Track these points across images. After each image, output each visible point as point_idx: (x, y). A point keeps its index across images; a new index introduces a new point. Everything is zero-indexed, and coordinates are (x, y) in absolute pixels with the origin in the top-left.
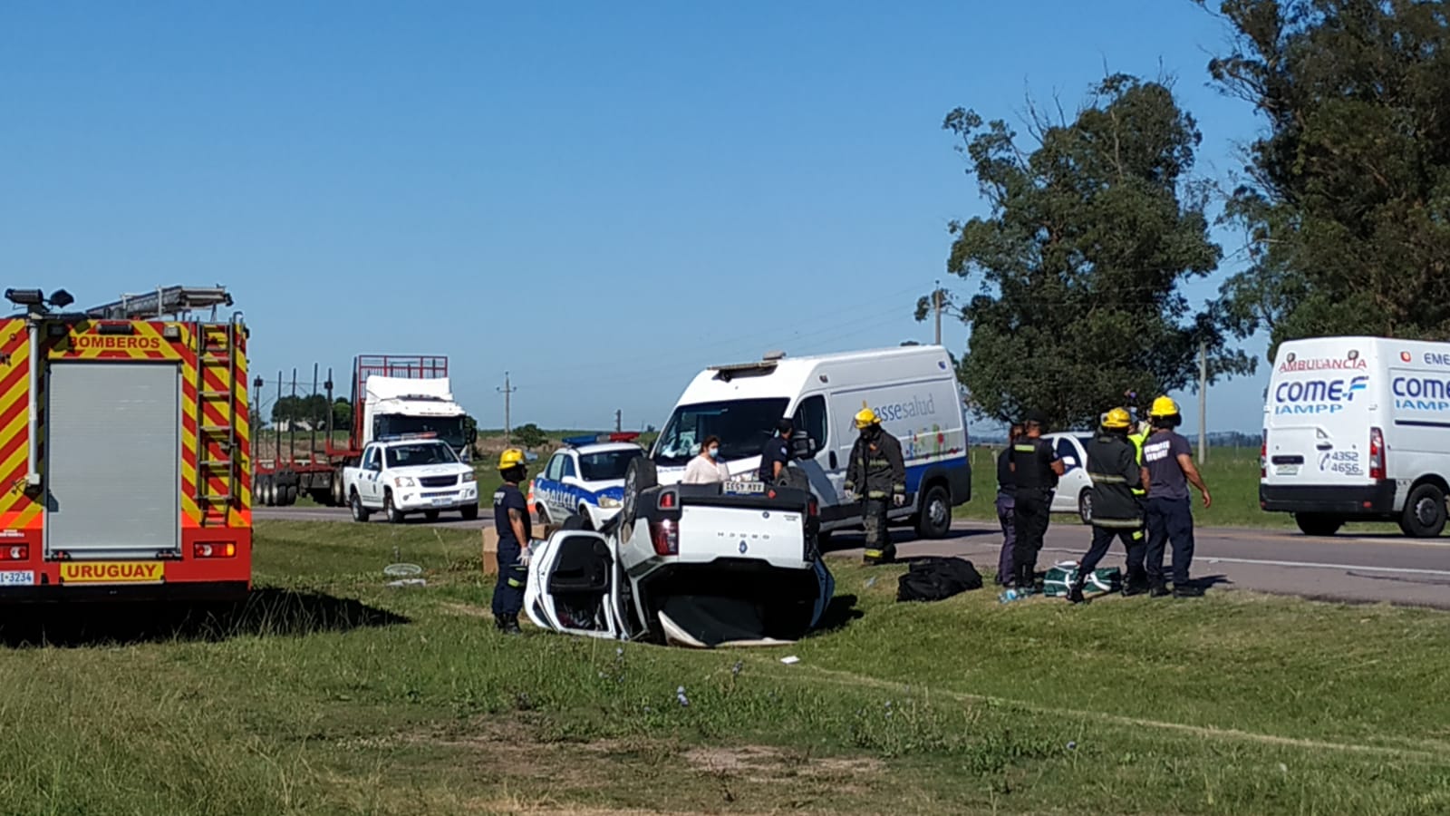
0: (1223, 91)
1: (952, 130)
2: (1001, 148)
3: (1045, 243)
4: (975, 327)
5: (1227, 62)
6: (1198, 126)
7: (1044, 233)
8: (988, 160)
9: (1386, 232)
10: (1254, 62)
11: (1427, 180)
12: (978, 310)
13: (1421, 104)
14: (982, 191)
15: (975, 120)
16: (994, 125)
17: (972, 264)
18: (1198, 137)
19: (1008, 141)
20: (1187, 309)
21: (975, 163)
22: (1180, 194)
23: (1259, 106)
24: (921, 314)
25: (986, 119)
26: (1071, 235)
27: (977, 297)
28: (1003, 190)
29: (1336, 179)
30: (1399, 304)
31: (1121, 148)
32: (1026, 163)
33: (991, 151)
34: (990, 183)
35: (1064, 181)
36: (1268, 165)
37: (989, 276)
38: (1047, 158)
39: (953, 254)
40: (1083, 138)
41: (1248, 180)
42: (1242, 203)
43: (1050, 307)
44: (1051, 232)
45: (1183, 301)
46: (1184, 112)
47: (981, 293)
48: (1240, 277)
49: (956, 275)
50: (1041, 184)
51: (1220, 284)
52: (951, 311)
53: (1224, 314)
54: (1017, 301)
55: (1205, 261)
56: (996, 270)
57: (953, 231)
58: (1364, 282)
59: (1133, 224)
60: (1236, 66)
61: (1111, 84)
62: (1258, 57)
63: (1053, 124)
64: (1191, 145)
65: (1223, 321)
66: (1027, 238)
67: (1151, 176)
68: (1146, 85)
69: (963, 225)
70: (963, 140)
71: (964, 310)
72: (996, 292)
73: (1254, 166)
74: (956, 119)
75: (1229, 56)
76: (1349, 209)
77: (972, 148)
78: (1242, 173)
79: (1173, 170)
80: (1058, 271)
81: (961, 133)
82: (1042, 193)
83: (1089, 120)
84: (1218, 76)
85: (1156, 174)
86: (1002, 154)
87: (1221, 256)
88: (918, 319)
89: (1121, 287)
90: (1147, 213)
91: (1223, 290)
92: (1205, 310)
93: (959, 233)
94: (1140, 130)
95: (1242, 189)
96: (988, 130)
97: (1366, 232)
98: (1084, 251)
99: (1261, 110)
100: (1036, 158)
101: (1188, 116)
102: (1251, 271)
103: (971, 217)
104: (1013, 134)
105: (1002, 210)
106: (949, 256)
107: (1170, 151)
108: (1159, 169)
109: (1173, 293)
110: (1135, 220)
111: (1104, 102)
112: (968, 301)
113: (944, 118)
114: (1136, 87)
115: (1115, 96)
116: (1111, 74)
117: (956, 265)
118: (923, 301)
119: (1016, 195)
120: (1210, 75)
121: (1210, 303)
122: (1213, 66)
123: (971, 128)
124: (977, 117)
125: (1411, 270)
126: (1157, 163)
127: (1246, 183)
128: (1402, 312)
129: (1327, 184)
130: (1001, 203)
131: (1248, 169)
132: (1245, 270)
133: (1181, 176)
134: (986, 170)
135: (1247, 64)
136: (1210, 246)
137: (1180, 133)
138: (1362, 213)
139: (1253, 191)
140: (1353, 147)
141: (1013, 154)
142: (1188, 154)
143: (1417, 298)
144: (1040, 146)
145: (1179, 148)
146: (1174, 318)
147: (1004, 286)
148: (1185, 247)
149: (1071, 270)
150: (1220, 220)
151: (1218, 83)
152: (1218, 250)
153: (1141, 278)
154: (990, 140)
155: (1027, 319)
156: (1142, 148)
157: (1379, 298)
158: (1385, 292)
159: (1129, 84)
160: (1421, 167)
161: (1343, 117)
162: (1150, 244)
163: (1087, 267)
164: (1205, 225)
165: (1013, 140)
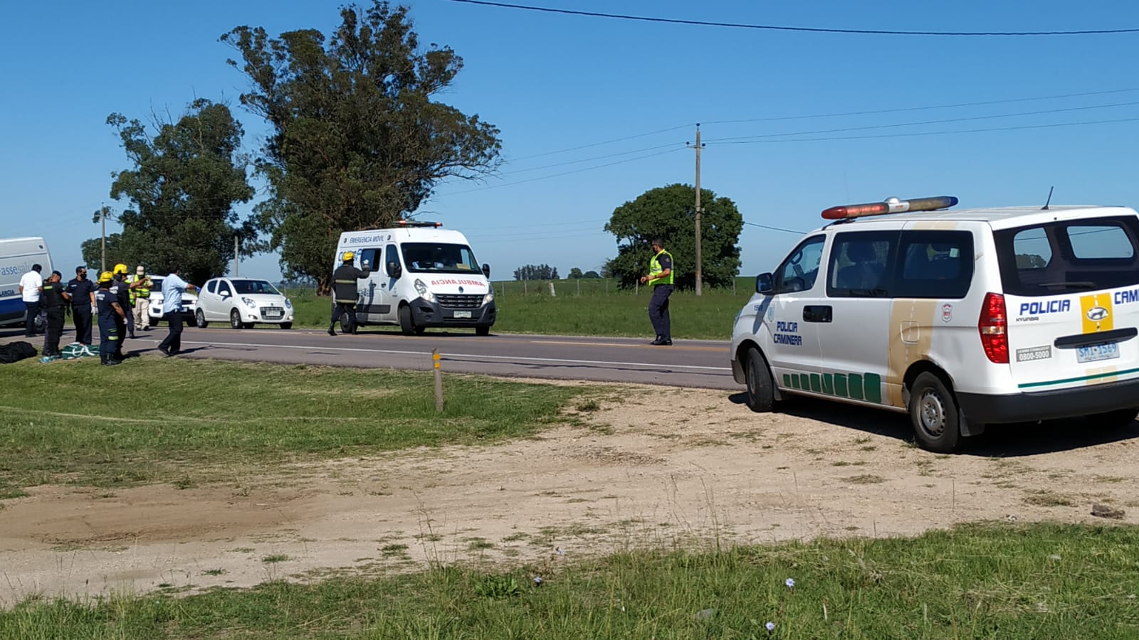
0: (247, 110)
1: (110, 125)
2: (138, 134)
3: (162, 184)
4: (125, 227)
5: (248, 96)
6: (242, 127)
7: (162, 179)
8: (131, 140)
9: (328, 183)
10: (262, 96)
11: (346, 159)
12: (127, 218)
13: (343, 121)
14: (129, 156)
15: (123, 120)
16: (132, 122)
17: (123, 195)
18: (243, 132)
19: (142, 131)
20: (238, 219)
21: (124, 141)
22: (234, 160)
23: (267, 118)
24: (96, 220)
25: (129, 118)
26: (177, 180)
27: (126, 211)
28: (140, 156)
29: (304, 157)
30: (335, 219)
31: (203, 137)
32: (152, 142)
33: (133, 136)
34: (132, 152)
35: (172, 151)
36: (272, 147)
37: (133, 200)
38: (162, 141)
39: (113, 188)
40: (183, 131)
41: (261, 155)
42: (261, 166)
43: (166, 217)
44: (165, 178)
45: (236, 215)
46: (235, 121)
47: (128, 209)
48: (263, 204)
49: (114, 200)
50: (160, 153)
51: (252, 208)
52: (112, 218)
53: (257, 222)
54: (147, 214)
55: (246, 195)
56: (137, 198)
57: (113, 177)
58: (318, 207)
59: (208, 176)
60: (253, 98)
61: (198, 103)
62: (264, 94)
63: (165, 123)
64: (239, 136)
65: (256, 225)
66: (152, 182)
67: (218, 151)
68: (216, 105)
69: (118, 173)
70: (117, 129)
71: (119, 218)
72: (137, 209)
73: (265, 148)
74: (111, 120)
75: (250, 93)
76: (309, 171)
77: (122, 134)
78: (259, 152)
79: (230, 148)
80: (170, 198)
81: (116, 126)
82: (159, 158)
83: (185, 123)
84: (244, 103)
85: (221, 150)
86: (139, 137)
87: (254, 193)
88: (95, 222)
89: (203, 207)
90: (215, 171)
91: (254, 210)
92: (248, 220)
93: (117, 177)
94: (212, 128)
95: (259, 160)
96: (130, 125)
97: (318, 183)
98: (184, 188)
99: (268, 121)
100: (157, 141)
101: (238, 122)
102: (270, 201)
103: (123, 170)
104: (144, 127)
105: (140, 166)
106: (111, 190)
107: (229, 138)
108: (222, 148)
109: (231, 211)
110: (209, 173)
111: (195, 112)
112: (122, 213)
113: (106, 119)
114: (211, 105)
115: (200, 110)
116: (198, 98)
117: (115, 195)
118: (97, 213)
119: (145, 160)
120: (240, 102)
121: (250, 217)
122: (242, 97)
123: (121, 124)
124: (124, 118)
125: (339, 203)
126: (222, 145)
127: (261, 157)
128: (336, 223)
129: (299, 159)
130: (139, 162)
131: (261, 150)
132: (266, 200)
133: (234, 152)
134: (130, 145)
135: (259, 97)
136: (248, 187)
137: (234, 131)
138: (315, 174)
139: (265, 161)
140: (310, 141)
141: (145, 138)
142: (237, 140)
143: (342, 216)
144: (159, 134)
145: (233, 137)
146: (231, 224)
147: (141, 207)
148: (234, 189)
149: (177, 198)
150: (253, 175)
151: (244, 106)
152: (252, 190)
153: (213, 203)
154: (132, 130)
155: (153, 224)
156: (213, 137)
157: (325, 215)
158: (328, 213)
159: (207, 104)
160: (344, 152)
161: (305, 126)
162: (217, 186)
163: (184, 197)
164: (245, 176)
165: (144, 129)
